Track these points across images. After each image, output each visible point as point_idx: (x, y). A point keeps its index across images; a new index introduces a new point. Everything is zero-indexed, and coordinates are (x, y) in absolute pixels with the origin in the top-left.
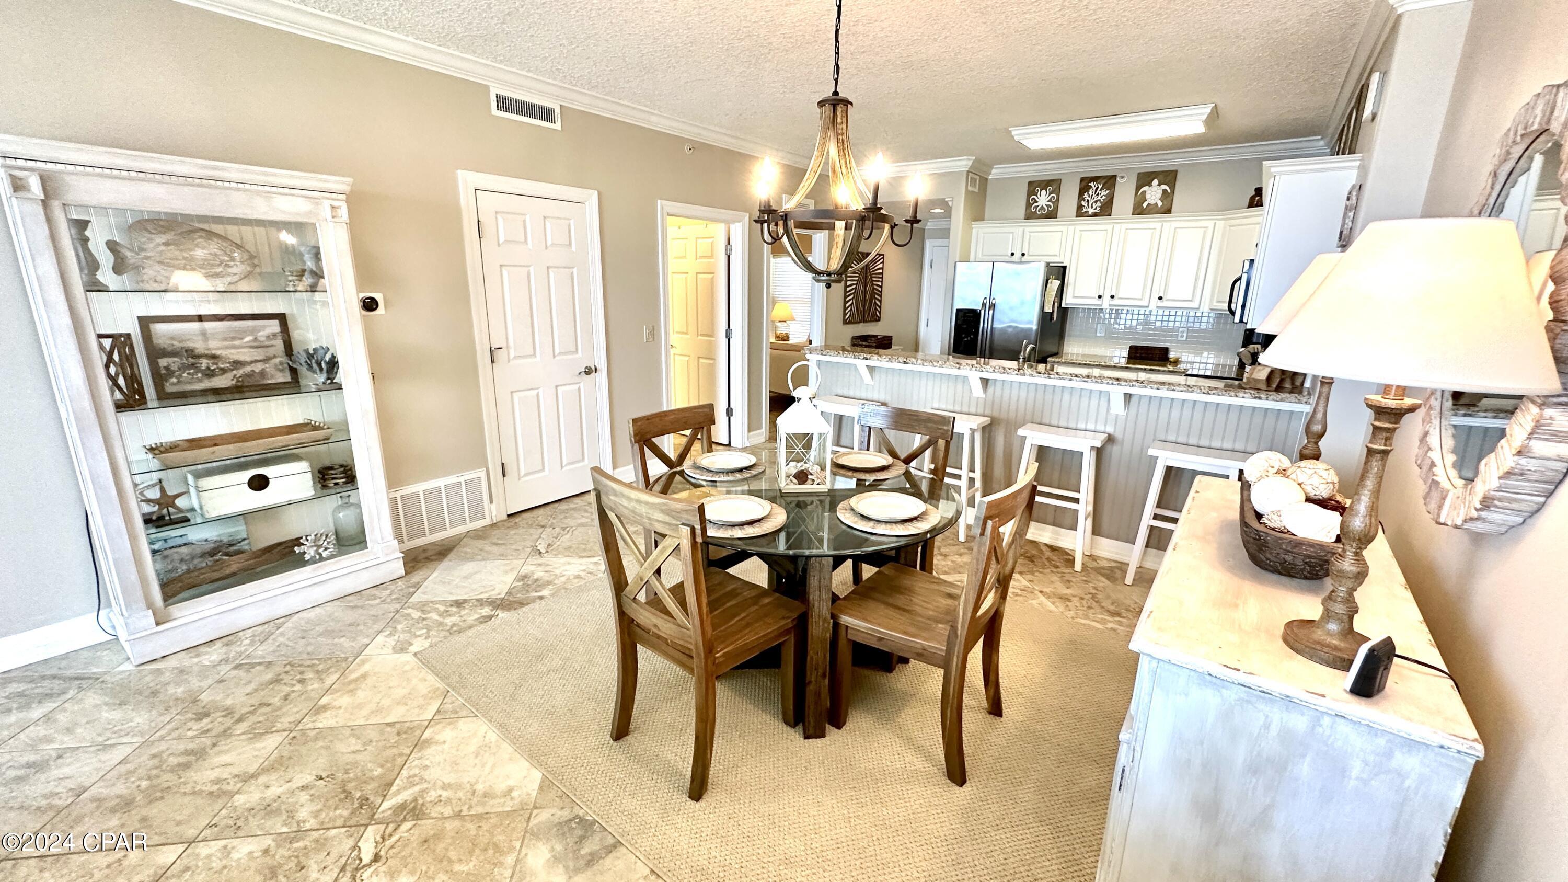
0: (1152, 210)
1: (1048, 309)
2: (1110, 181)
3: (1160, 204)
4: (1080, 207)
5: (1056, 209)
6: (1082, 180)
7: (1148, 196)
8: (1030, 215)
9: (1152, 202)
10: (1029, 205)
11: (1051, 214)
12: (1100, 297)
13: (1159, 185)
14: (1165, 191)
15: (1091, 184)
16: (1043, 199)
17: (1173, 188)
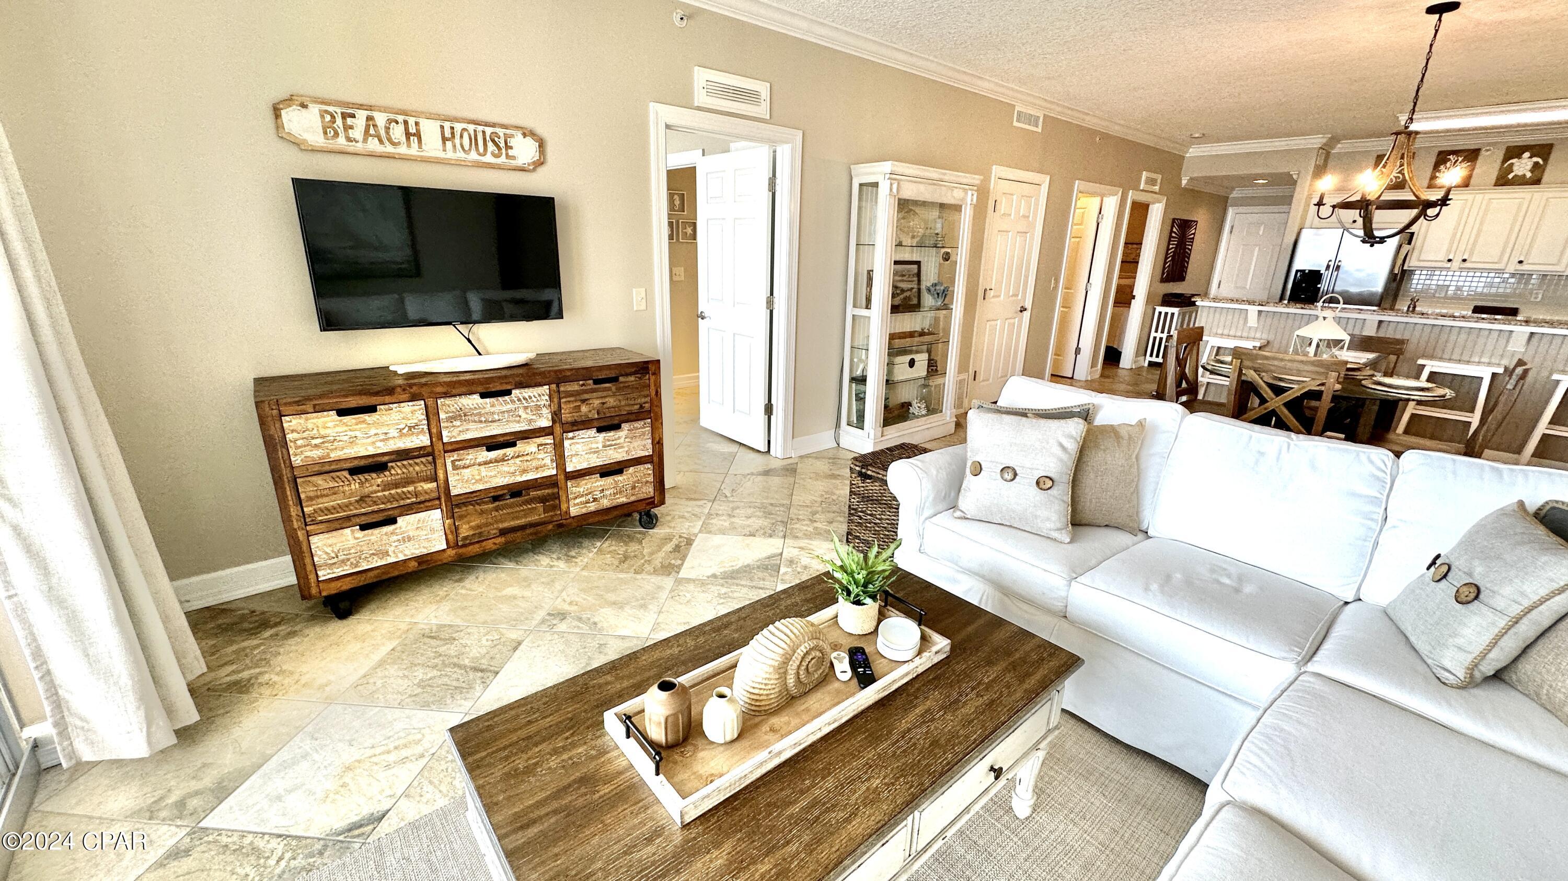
0: (1521, 181)
1: (1396, 272)
2: (1472, 154)
3: (1529, 175)
6: (1440, 153)
7: (1515, 168)
9: (1520, 173)
12: (1450, 260)
13: (1531, 157)
14: (1536, 164)
15: (1451, 157)
17: (1546, 160)
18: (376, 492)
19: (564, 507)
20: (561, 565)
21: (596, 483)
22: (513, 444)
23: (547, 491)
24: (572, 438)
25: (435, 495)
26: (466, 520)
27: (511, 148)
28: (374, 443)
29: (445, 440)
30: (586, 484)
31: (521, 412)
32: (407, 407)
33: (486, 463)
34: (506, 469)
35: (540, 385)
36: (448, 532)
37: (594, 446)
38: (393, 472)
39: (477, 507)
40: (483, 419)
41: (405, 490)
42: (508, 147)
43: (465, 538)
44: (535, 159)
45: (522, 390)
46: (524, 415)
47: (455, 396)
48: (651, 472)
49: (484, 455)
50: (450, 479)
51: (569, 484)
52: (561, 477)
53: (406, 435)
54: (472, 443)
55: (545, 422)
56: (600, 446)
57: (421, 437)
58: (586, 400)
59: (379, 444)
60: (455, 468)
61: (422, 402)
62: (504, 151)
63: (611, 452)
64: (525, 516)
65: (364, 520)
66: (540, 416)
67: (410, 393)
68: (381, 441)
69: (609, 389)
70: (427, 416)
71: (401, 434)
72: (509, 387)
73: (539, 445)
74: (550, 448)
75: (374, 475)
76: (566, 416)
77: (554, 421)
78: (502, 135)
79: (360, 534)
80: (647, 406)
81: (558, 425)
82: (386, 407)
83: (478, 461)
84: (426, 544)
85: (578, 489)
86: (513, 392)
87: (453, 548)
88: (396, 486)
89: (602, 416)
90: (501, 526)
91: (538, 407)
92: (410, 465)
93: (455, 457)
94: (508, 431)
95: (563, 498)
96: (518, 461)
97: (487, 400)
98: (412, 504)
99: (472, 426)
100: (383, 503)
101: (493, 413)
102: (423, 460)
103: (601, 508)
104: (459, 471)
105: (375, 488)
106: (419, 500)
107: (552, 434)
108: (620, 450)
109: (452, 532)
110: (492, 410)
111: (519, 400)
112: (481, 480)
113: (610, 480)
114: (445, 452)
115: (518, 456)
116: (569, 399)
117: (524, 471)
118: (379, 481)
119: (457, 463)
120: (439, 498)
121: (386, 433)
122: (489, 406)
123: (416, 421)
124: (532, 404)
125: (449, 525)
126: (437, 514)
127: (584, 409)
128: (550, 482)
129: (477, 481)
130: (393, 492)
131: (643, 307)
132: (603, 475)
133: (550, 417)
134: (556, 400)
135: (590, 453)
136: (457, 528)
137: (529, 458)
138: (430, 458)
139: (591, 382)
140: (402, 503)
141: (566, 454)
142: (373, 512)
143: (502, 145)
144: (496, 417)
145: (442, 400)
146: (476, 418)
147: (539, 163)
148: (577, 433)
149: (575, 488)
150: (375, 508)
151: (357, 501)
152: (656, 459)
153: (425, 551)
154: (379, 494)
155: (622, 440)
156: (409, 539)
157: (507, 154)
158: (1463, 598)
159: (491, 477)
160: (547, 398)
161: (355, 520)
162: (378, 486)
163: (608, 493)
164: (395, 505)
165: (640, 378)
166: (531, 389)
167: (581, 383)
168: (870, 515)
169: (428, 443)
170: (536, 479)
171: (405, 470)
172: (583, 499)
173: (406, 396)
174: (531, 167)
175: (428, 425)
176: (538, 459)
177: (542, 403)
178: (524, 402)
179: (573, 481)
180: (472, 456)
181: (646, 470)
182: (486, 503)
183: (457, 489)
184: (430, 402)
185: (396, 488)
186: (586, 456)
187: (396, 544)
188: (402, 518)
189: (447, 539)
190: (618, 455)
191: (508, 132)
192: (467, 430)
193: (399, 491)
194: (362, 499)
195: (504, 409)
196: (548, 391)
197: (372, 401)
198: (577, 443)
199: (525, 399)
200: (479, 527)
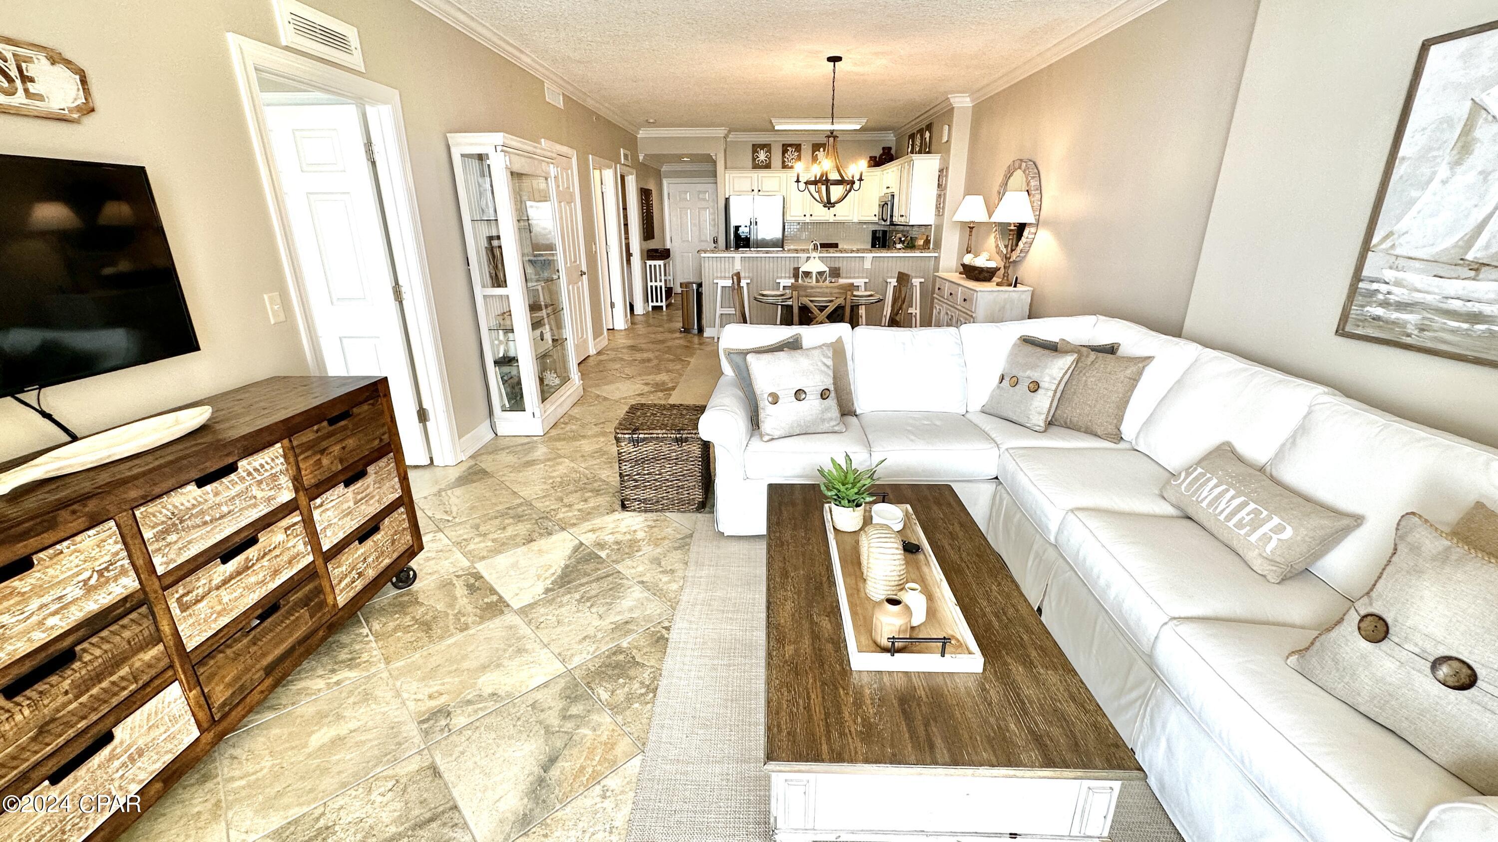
2: (798, 147)
4: (784, 162)
5: (770, 162)
6: (784, 145)
8: (756, 166)
10: (754, 159)
11: (768, 166)
12: (804, 216)
15: (788, 148)
16: (762, 156)
18: (65, 705)
19: (330, 601)
20: (346, 675)
21: (358, 551)
22: (253, 541)
23: (307, 588)
24: (321, 505)
25: (165, 662)
26: (217, 678)
27: (32, 80)
28: (41, 623)
29: (160, 570)
30: (347, 559)
31: (255, 491)
32: (88, 540)
33: (225, 582)
34: (253, 579)
35: (271, 444)
36: (196, 710)
37: (345, 506)
38: (87, 657)
39: (229, 652)
40: (208, 518)
41: (114, 678)
42: (25, 79)
43: (224, 704)
44: (79, 102)
45: (250, 459)
46: (259, 494)
47: (160, 496)
48: (405, 516)
49: (220, 571)
50: (180, 629)
51: (330, 566)
52: (320, 562)
53: (95, 588)
54: (201, 560)
55: (286, 495)
56: (351, 504)
57: (124, 581)
58: (325, 450)
59: (51, 621)
60: (184, 607)
61: (112, 523)
62: (18, 82)
63: (363, 507)
64: (291, 634)
65: (52, 766)
66: (279, 488)
67: (85, 515)
68: (53, 614)
69: (345, 428)
70: (125, 543)
71: (89, 589)
72: (230, 460)
73: (286, 529)
74: (299, 528)
75: (54, 679)
76: (308, 479)
77: (297, 491)
78: (9, 56)
79: (54, 792)
80: (386, 437)
81: (301, 493)
82: (51, 551)
83: (214, 583)
84: (170, 746)
85: (340, 570)
86: (240, 464)
87: (208, 730)
88: (98, 677)
89: (346, 465)
90: (265, 662)
91: (274, 477)
92: (114, 633)
93: (181, 591)
94: (243, 524)
95: (328, 589)
96: (265, 562)
97: (208, 488)
98: (133, 694)
99: (195, 534)
100: (84, 718)
101: (220, 505)
102: (134, 615)
103: (368, 581)
104: (190, 611)
105: (61, 699)
106: (141, 683)
107: (297, 508)
108: (371, 502)
109: (200, 707)
110: (217, 500)
111: (249, 474)
112: (225, 609)
113: (369, 543)
114: (164, 589)
115: (265, 554)
116: (306, 454)
117: (276, 572)
118: (66, 685)
119: (185, 599)
120: (171, 666)
121: (60, 598)
122: (211, 495)
123: (107, 558)
124: (267, 474)
125: (195, 697)
126: (174, 691)
127: (325, 461)
128: (309, 574)
129: (219, 614)
130: (95, 691)
131: (282, 317)
132: (362, 539)
133: (291, 485)
134: (292, 460)
135: (344, 516)
136: (206, 697)
137: (277, 552)
138: (144, 609)
139: (325, 423)
140: (115, 701)
141: (319, 529)
142: (68, 743)
143: (14, 73)
144: (225, 509)
145: (142, 509)
146: (198, 521)
147: (88, 109)
148: (324, 496)
149: (337, 570)
150: (71, 733)
151: (34, 739)
152: (406, 500)
153: (169, 758)
154: (71, 707)
155: (371, 489)
156: (141, 753)
157: (26, 91)
158: (1032, 389)
159: (236, 599)
160: (282, 460)
161: (36, 775)
162: (66, 693)
163: (370, 560)
164: (105, 709)
165: (373, 405)
166: (261, 454)
167: (315, 428)
168: (648, 474)
169: (136, 585)
170: (292, 577)
171: (106, 646)
172: (348, 580)
173: (81, 522)
174: (76, 116)
175: (130, 556)
176: (288, 549)
177: (278, 469)
178: (255, 474)
179: (333, 561)
180: (202, 581)
181: (400, 517)
182: (239, 640)
183: (192, 639)
184: (124, 517)
185: (100, 682)
186: (340, 523)
187: (121, 773)
188: (121, 726)
189: (197, 722)
190: (371, 509)
191: (20, 51)
192: (189, 542)
193: (105, 684)
194: (43, 730)
195: (233, 492)
196: (281, 451)
197: (19, 550)
198: (328, 510)
199: (256, 470)
200: (237, 678)
